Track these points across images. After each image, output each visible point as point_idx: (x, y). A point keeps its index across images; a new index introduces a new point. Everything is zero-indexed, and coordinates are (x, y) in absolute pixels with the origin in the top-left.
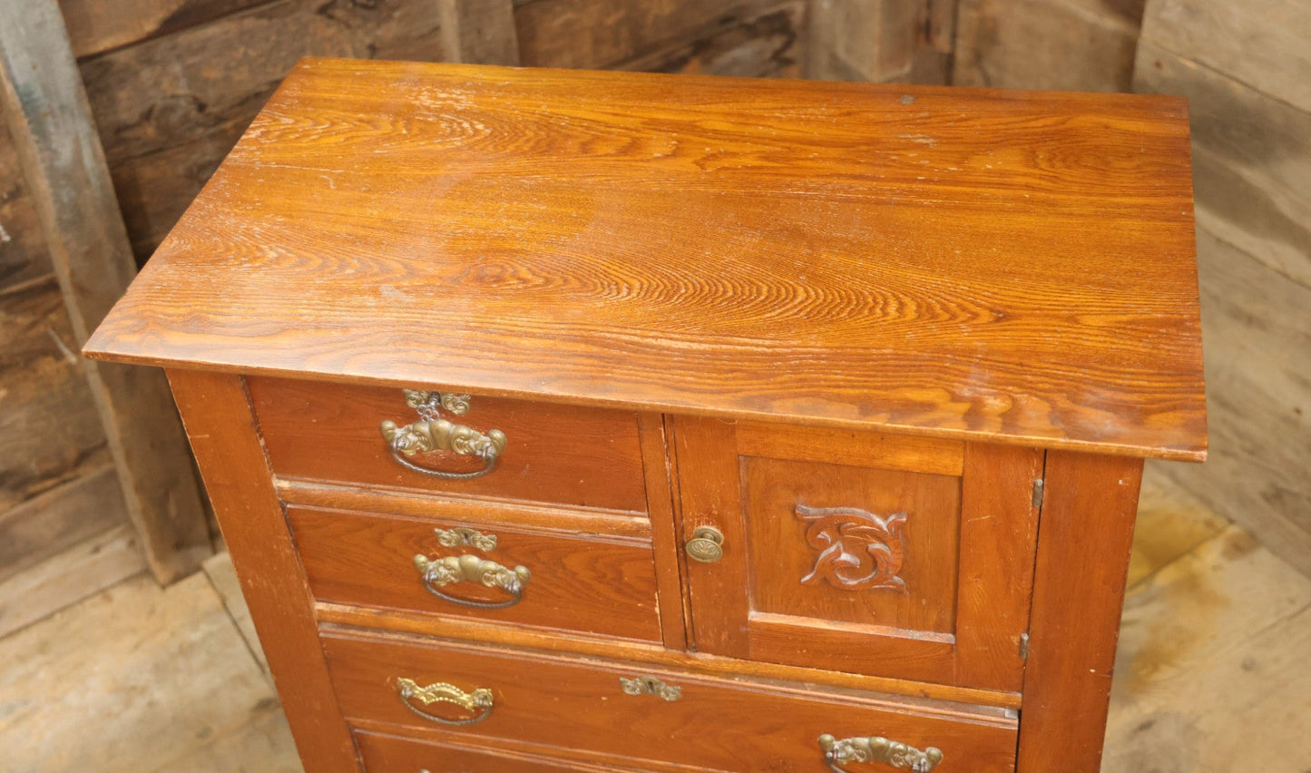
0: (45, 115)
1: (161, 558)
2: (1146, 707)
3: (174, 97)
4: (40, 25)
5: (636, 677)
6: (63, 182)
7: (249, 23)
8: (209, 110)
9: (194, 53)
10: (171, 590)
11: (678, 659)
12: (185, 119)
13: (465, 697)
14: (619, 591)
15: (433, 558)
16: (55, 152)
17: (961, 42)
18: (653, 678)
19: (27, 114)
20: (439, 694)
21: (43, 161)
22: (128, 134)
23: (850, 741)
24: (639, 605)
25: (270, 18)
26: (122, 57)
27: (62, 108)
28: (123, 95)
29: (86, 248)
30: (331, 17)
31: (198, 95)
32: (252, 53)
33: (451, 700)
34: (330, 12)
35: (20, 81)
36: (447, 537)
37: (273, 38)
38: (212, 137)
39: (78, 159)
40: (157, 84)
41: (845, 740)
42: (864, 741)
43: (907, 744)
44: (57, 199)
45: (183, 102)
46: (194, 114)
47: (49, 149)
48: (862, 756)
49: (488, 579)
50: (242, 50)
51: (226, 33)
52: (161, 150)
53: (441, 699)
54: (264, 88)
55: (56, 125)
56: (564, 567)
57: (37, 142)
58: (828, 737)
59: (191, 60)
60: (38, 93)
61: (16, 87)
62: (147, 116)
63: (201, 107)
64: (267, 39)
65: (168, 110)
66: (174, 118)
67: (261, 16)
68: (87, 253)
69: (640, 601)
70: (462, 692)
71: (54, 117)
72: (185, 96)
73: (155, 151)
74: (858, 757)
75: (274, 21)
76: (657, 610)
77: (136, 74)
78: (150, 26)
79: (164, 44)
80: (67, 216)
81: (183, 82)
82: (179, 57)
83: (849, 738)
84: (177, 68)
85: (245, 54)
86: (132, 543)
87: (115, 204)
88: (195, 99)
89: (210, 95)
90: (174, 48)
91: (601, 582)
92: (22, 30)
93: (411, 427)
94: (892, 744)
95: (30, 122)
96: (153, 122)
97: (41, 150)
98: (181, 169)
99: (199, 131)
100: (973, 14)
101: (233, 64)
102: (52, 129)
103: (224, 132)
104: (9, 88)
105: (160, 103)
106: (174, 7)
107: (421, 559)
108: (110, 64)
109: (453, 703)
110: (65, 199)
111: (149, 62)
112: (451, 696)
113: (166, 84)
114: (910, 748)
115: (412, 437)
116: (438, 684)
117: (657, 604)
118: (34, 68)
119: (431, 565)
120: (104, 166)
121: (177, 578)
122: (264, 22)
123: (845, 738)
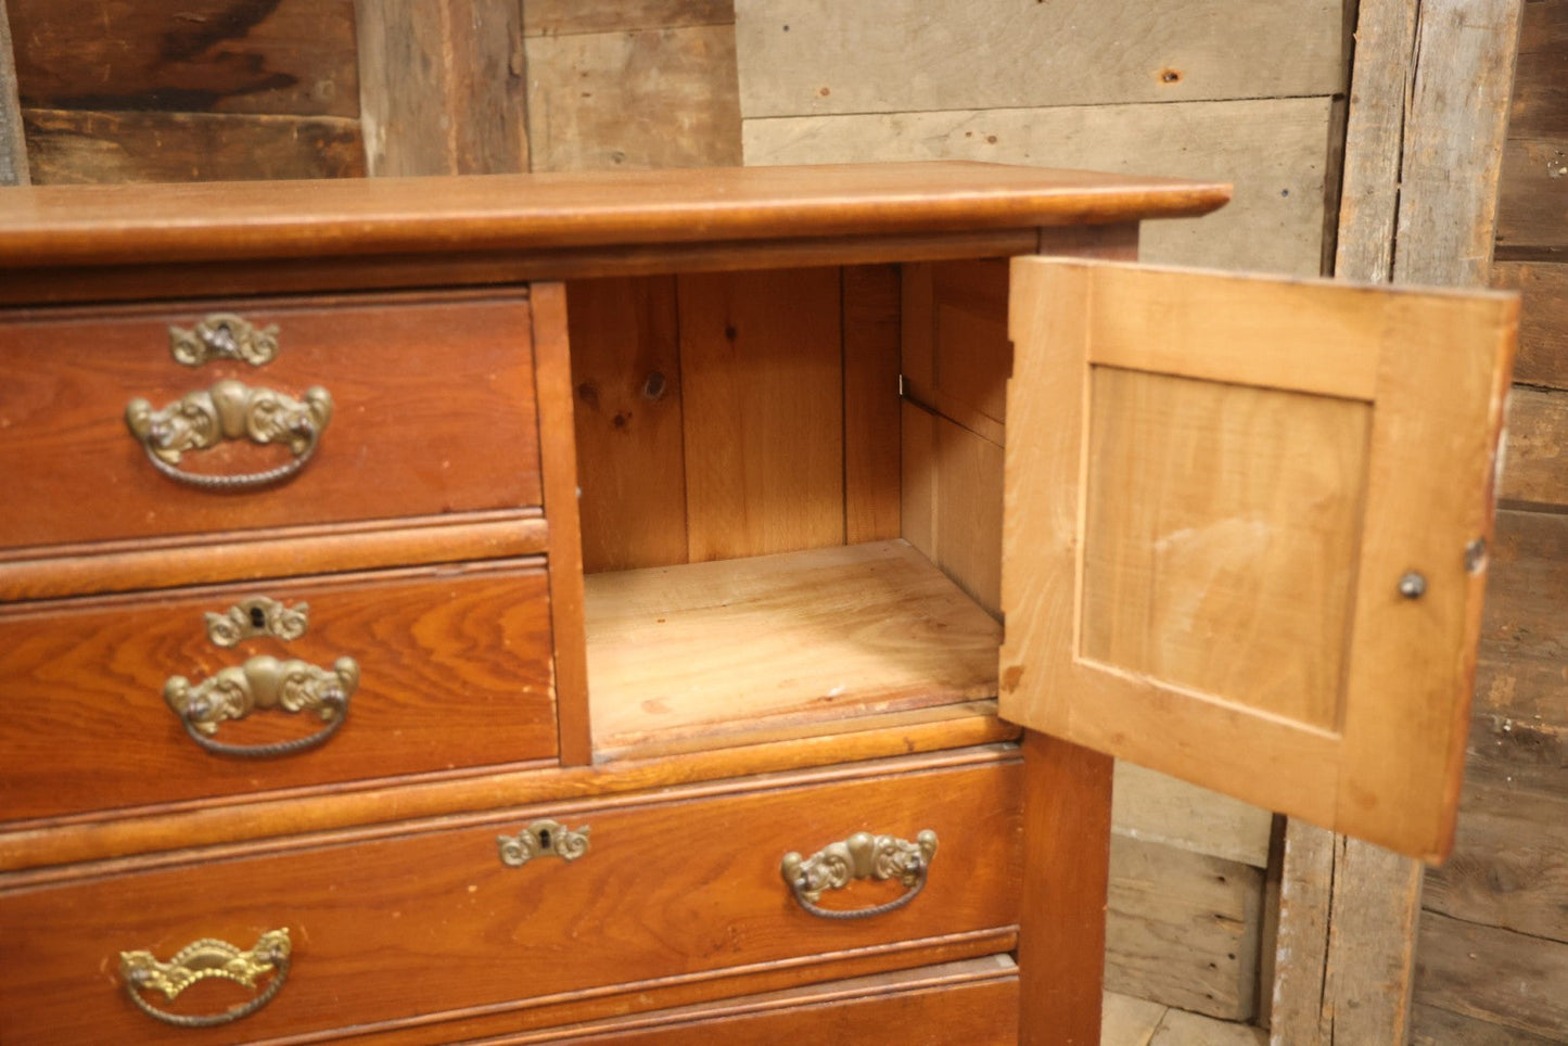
5: (521, 828)
11: (582, 780)
13: (241, 960)
14: (496, 671)
15: (196, 679)
18: (550, 822)
20: (196, 964)
23: (821, 854)
24: (526, 689)
33: (218, 972)
36: (226, 623)
41: (815, 856)
42: (839, 848)
43: (895, 835)
48: (838, 874)
49: (292, 695)
53: (200, 974)
56: (412, 643)
58: (793, 857)
69: (526, 681)
70: (237, 950)
74: (835, 880)
76: (551, 693)
83: (820, 850)
91: (469, 659)
93: (178, 405)
94: (876, 840)
107: (178, 683)
109: (222, 978)
112: (217, 963)
114: (898, 842)
115: (180, 424)
116: (196, 944)
117: (552, 682)
119: (195, 692)
123: (815, 852)
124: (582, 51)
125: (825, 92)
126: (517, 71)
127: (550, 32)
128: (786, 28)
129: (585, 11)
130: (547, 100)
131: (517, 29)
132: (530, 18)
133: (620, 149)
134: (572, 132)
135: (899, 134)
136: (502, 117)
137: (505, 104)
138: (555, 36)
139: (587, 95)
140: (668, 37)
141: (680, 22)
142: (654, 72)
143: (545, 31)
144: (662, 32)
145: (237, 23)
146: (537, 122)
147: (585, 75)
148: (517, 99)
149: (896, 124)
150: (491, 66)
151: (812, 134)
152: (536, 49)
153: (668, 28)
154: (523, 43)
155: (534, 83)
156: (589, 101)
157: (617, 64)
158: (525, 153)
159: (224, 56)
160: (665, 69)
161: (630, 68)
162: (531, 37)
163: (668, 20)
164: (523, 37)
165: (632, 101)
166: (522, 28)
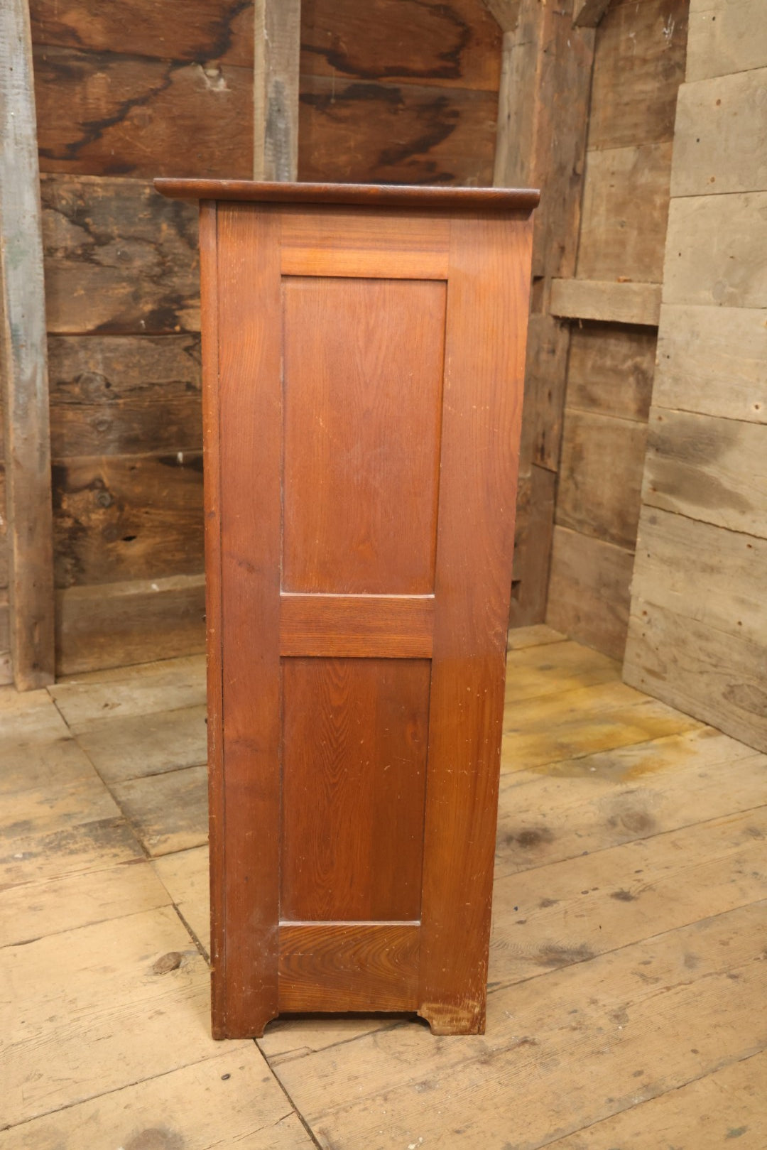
0: (22, 346)
1: (23, 671)
2: (632, 785)
3: (94, 373)
4: (32, 293)
6: (22, 390)
7: (144, 343)
8: (111, 388)
9: (111, 351)
10: (23, 694)
12: (97, 389)
16: (22, 370)
17: (563, 466)
19: (13, 342)
21: (14, 373)
22: (64, 387)
25: (157, 344)
26: (71, 340)
27: (32, 345)
28: (67, 362)
29: (25, 436)
30: (191, 355)
31: (109, 377)
32: (143, 362)
34: (191, 352)
35: (14, 321)
37: (156, 356)
38: (111, 405)
39: (33, 380)
40: (86, 363)
44: (17, 400)
45: (98, 378)
46: (103, 388)
47: (19, 367)
50: (137, 358)
51: (131, 344)
52: (80, 403)
54: (145, 386)
55: (27, 355)
57: (14, 360)
59: (108, 355)
60: (21, 332)
61: (11, 324)
62: (77, 380)
63: (108, 385)
64: (153, 356)
65: (90, 380)
66: (92, 387)
67: (152, 341)
68: (26, 439)
71: (27, 349)
72: (101, 375)
73: (76, 404)
75: (159, 346)
77: (77, 352)
78: (90, 327)
79: (95, 340)
80: (20, 412)
81: (101, 366)
82: (102, 351)
84: (99, 357)
85: (139, 361)
86: (7, 662)
87: (48, 414)
88: (106, 379)
89: (114, 380)
90: (100, 344)
92: (22, 293)
95: (13, 347)
96: (80, 385)
97: (15, 367)
98: (89, 420)
99: (104, 399)
100: (571, 445)
101: (131, 365)
102: (23, 355)
103: (118, 404)
104: (7, 324)
105: (86, 375)
106: (105, 320)
108: (64, 341)
110: (21, 402)
111: (85, 347)
113: (91, 364)
118: (23, 316)
120: (47, 389)
121: (29, 689)
122: (153, 345)
124: (614, 158)
125: (713, 180)
126: (579, 171)
127: (600, 148)
128: (698, 140)
129: (617, 135)
130: (593, 190)
131: (583, 146)
132: (592, 139)
133: (624, 219)
134: (602, 210)
135: (747, 206)
136: (564, 199)
137: (567, 191)
138: (602, 150)
139: (612, 186)
140: (656, 149)
141: (663, 139)
142: (646, 171)
143: (597, 147)
144: (653, 146)
145: (423, 145)
146: (587, 203)
147: (613, 173)
148: (577, 188)
149: (747, 199)
150: (561, 169)
151: (703, 207)
152: (593, 158)
153: (657, 143)
154: (585, 155)
155: (589, 179)
156: (613, 190)
157: (629, 167)
158: (577, 222)
159: (414, 163)
160: (652, 168)
161: (635, 169)
162: (591, 151)
163: (657, 138)
164: (586, 152)
165: (633, 188)
166: (587, 146)
